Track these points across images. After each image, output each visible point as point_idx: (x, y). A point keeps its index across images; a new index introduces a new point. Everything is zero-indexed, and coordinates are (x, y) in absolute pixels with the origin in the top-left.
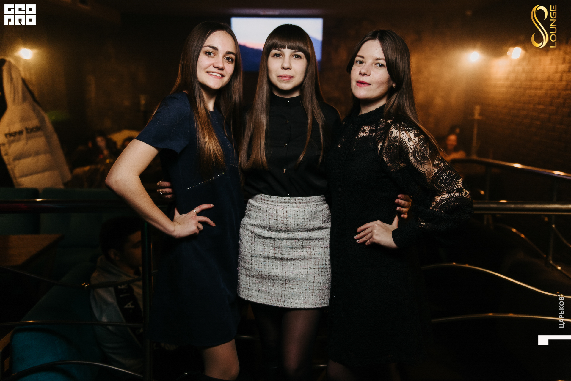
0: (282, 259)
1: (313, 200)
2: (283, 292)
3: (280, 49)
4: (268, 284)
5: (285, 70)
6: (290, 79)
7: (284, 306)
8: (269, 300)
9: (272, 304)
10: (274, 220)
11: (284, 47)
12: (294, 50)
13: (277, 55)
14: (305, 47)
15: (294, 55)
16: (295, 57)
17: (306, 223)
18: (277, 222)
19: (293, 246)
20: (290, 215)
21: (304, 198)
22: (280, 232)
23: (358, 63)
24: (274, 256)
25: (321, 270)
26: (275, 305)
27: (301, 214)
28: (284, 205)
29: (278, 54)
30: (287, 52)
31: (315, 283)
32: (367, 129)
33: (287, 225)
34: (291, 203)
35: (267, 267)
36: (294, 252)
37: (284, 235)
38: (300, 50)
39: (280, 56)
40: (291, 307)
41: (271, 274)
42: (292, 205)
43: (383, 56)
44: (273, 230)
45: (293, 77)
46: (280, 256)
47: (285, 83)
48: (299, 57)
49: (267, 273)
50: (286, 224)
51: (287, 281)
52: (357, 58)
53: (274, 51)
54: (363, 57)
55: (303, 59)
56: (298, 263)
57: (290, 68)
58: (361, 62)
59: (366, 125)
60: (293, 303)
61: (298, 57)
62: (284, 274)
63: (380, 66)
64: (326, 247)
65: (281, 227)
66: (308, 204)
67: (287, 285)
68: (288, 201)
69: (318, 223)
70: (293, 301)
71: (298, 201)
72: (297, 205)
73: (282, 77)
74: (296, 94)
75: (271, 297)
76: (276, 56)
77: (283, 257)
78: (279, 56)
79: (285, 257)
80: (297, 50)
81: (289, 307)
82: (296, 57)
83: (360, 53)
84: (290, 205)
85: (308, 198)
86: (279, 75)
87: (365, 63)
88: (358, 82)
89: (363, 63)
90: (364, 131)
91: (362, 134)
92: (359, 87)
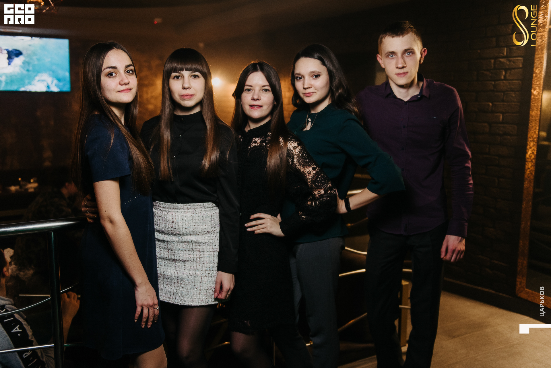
0: (173, 260)
1: (202, 206)
2: (175, 291)
3: (180, 72)
4: (163, 283)
5: (186, 90)
6: (191, 97)
7: (175, 303)
8: (163, 296)
9: (165, 301)
10: (165, 225)
11: (182, 70)
13: (177, 77)
16: (192, 77)
17: (194, 227)
18: (168, 226)
19: (184, 248)
20: (178, 220)
21: (192, 205)
22: (171, 236)
23: (247, 91)
24: (168, 257)
25: (208, 272)
26: (168, 301)
27: (189, 219)
28: (173, 211)
29: (178, 76)
30: (186, 74)
31: (202, 284)
32: (258, 140)
33: (176, 229)
34: (179, 209)
35: (163, 267)
36: (185, 254)
37: (175, 238)
39: (180, 78)
40: (180, 304)
41: (165, 273)
42: (180, 210)
44: (165, 234)
45: (194, 95)
46: (173, 257)
47: (188, 101)
48: (197, 77)
49: (162, 272)
50: (175, 228)
51: (178, 280)
52: (246, 87)
53: (174, 74)
54: (251, 86)
55: (201, 78)
56: (188, 264)
57: (190, 87)
58: (249, 90)
59: (256, 137)
60: (182, 300)
62: (176, 274)
64: (215, 251)
65: (172, 231)
66: (196, 210)
67: (179, 284)
68: (176, 207)
70: (182, 299)
71: (186, 207)
72: (185, 211)
73: (184, 96)
75: (165, 294)
76: (176, 78)
77: (175, 258)
78: (179, 78)
79: (177, 258)
81: (179, 304)
82: (194, 77)
83: (247, 83)
84: (178, 210)
85: (196, 204)
86: (181, 95)
87: (253, 91)
88: (251, 106)
89: (251, 90)
90: (255, 142)
91: (254, 145)
92: (252, 110)
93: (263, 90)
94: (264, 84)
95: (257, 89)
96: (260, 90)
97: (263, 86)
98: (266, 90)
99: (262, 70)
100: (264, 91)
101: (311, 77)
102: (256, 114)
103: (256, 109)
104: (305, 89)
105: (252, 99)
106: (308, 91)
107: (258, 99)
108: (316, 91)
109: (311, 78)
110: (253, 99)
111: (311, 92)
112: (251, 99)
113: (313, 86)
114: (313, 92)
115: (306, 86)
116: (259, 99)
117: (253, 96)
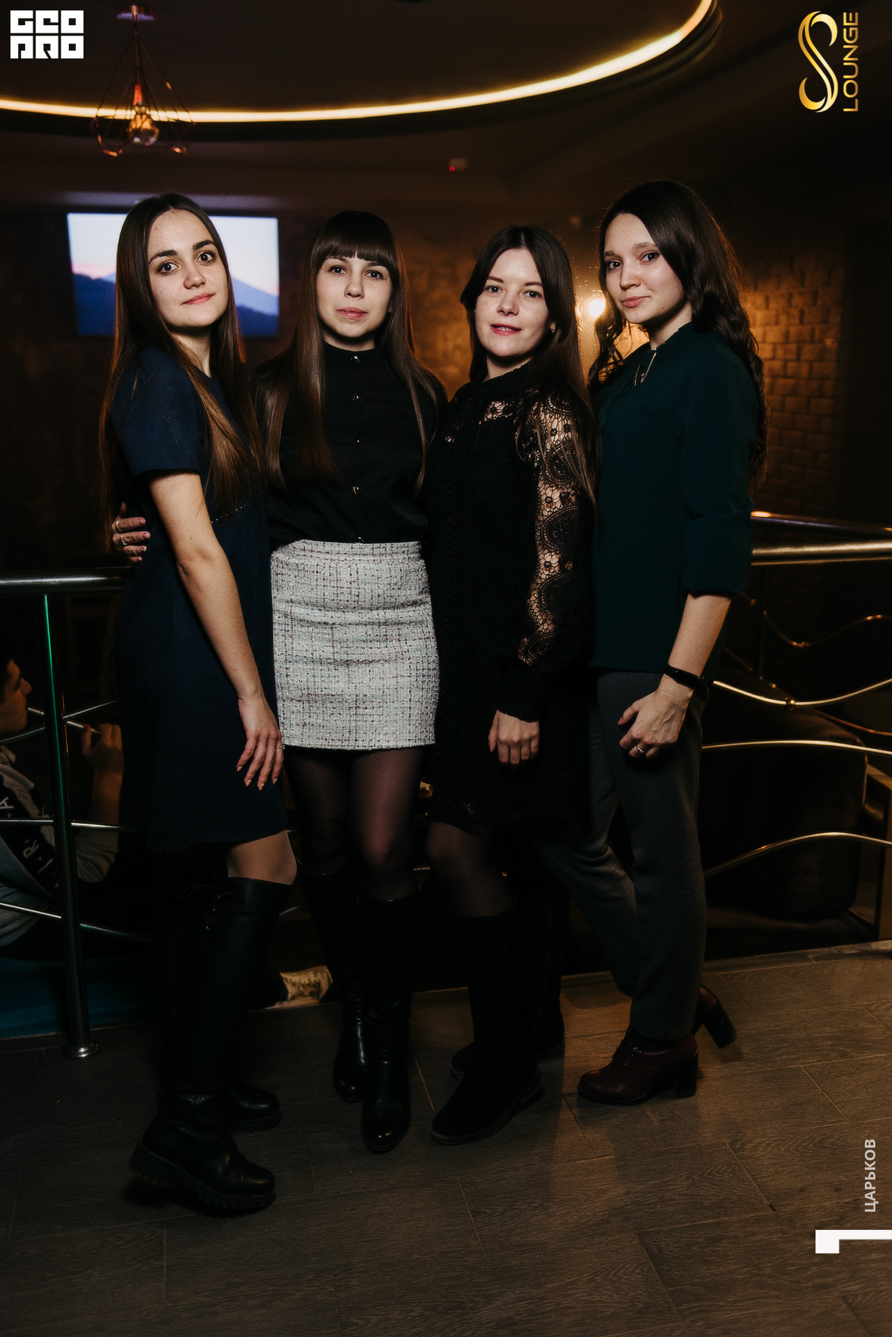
0: (347, 663)
1: (404, 549)
2: (353, 724)
3: (344, 257)
4: (321, 712)
5: (352, 299)
6: (360, 316)
8: (326, 740)
9: (333, 747)
10: (332, 589)
11: (351, 255)
12: (369, 262)
13: (336, 270)
14: (390, 258)
15: (368, 272)
16: (370, 275)
17: (393, 592)
18: (339, 592)
19: (369, 637)
20: (363, 578)
21: (389, 545)
22: (343, 612)
23: (490, 290)
24: (332, 657)
25: (421, 679)
26: (340, 748)
27: (384, 576)
28: (351, 559)
29: (337, 268)
30: (357, 264)
31: (412, 702)
32: (499, 406)
33: (358, 596)
34: (364, 555)
35: (318, 680)
36: (371, 648)
37: (352, 617)
38: (382, 262)
39: (342, 271)
40: (369, 749)
41: (326, 692)
42: (365, 558)
43: (537, 279)
44: (329, 609)
45: (365, 313)
46: (345, 657)
47: (351, 323)
48: (378, 276)
49: (319, 690)
50: (357, 594)
51: (358, 703)
52: (490, 283)
53: (332, 262)
54: (500, 281)
55: (386, 280)
56: (377, 668)
57: (363, 294)
58: (495, 289)
59: (496, 400)
60: (373, 740)
61: (375, 275)
62: (353, 691)
63: (531, 296)
64: (429, 638)
65: (348, 601)
66: (395, 557)
67: (360, 711)
68: (358, 551)
69: (412, 594)
70: (373, 737)
71: (377, 551)
72: (376, 558)
73: (345, 311)
74: (368, 347)
75: (328, 735)
76: (334, 271)
77: (350, 659)
78: (339, 272)
79: (354, 657)
80: (374, 262)
82: (372, 276)
83: (494, 273)
84: (362, 558)
85: (395, 545)
86: (340, 308)
87: (504, 292)
88: (495, 327)
89: (499, 291)
90: (494, 410)
91: (490, 416)
92: (495, 335)
93: (526, 292)
94: (531, 280)
95: (513, 288)
96: (519, 292)
97: (528, 284)
98: (534, 294)
99: (532, 248)
100: (528, 294)
101: (638, 259)
102: (503, 345)
103: (505, 335)
104: (624, 289)
105: (499, 309)
106: (633, 292)
107: (510, 313)
108: (649, 293)
109: (638, 262)
110: (501, 311)
111: (639, 296)
112: (496, 311)
113: (642, 283)
114: (642, 296)
115: (625, 283)
116: (515, 312)
117: (502, 303)
